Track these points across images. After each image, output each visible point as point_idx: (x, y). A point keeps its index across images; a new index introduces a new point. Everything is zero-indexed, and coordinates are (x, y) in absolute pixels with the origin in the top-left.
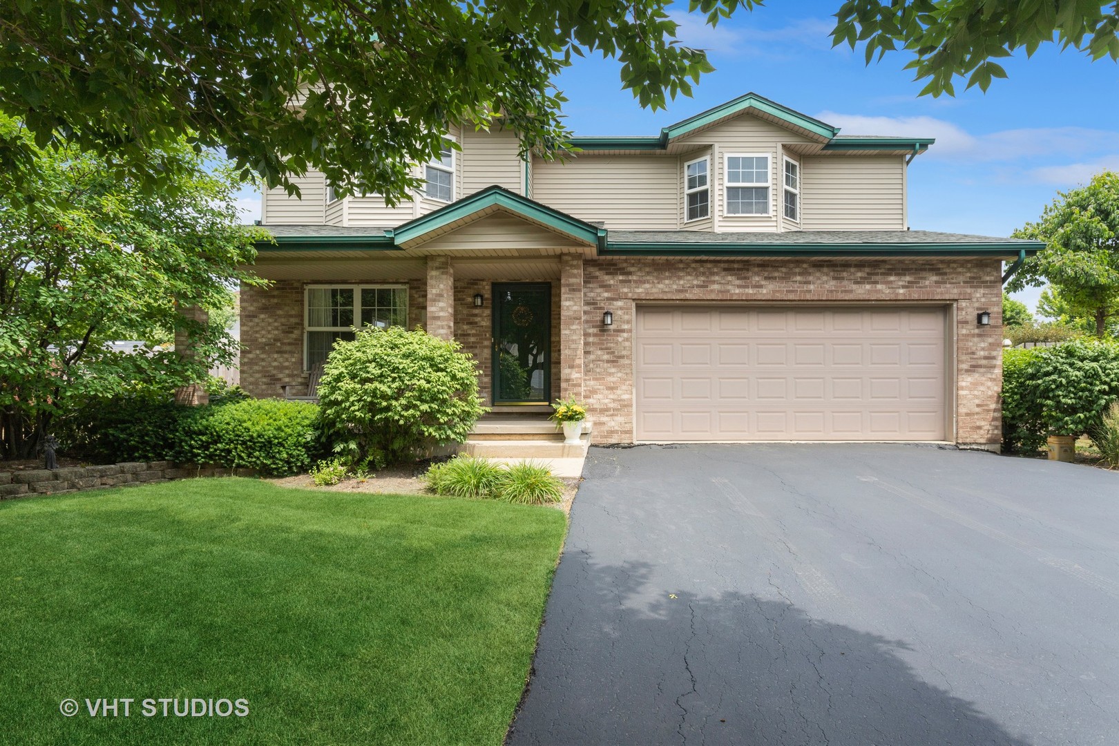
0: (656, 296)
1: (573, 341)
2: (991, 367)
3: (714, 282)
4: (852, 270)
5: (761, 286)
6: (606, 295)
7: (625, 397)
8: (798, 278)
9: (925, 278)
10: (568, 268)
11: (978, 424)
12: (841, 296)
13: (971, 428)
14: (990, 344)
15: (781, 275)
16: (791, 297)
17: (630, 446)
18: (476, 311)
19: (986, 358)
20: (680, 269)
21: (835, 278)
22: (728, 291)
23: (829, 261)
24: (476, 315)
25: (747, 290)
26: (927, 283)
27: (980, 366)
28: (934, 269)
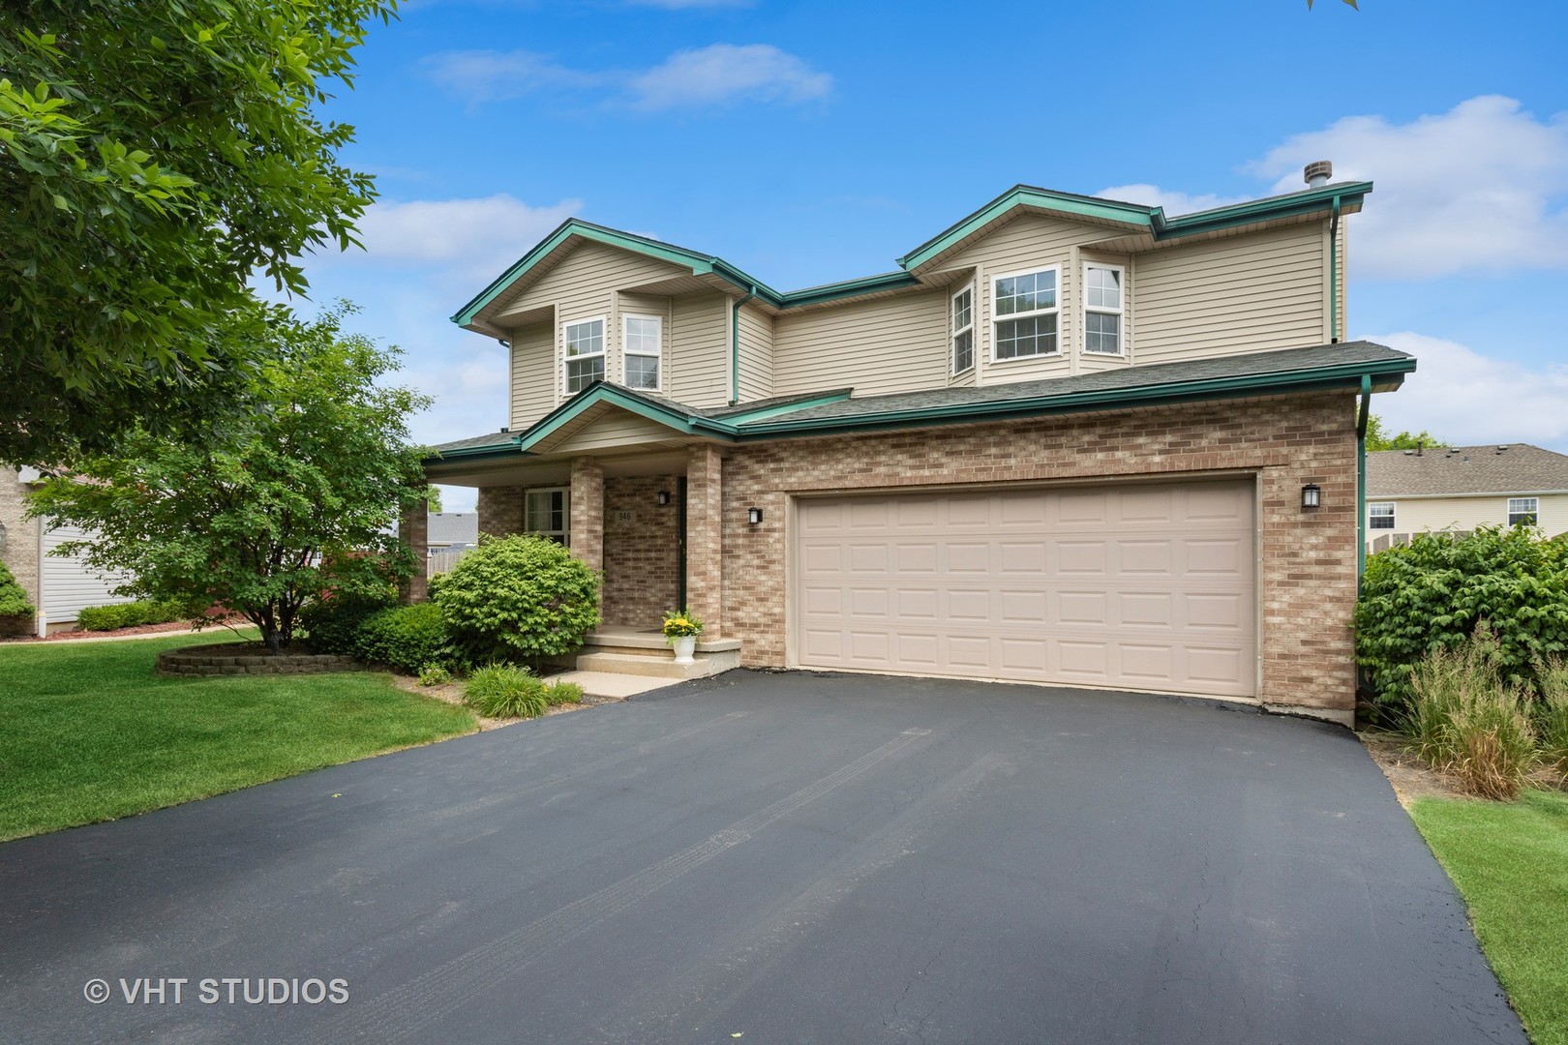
0: (810, 487)
1: (698, 544)
2: (1332, 578)
3: (879, 464)
4: (1075, 432)
5: (941, 466)
6: (756, 487)
7: (777, 610)
8: (993, 451)
9: (1200, 436)
10: (693, 461)
11: (1305, 673)
12: (1056, 472)
13: (1290, 679)
14: (1329, 538)
15: (968, 447)
16: (982, 477)
17: (782, 672)
18: (663, 510)
19: (1319, 562)
20: (837, 450)
21: (1047, 447)
22: (898, 474)
23: (1036, 422)
24: (662, 515)
25: (921, 472)
26: (1204, 443)
27: (1309, 577)
28: (1215, 420)
